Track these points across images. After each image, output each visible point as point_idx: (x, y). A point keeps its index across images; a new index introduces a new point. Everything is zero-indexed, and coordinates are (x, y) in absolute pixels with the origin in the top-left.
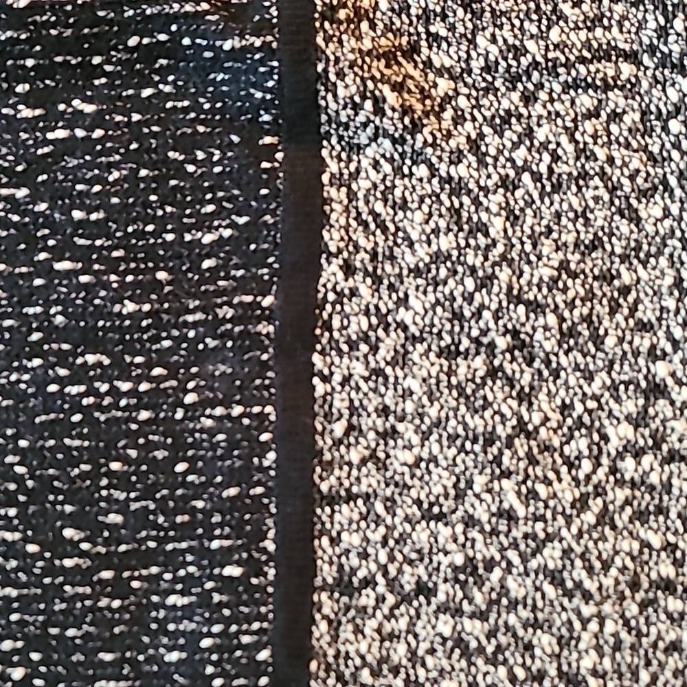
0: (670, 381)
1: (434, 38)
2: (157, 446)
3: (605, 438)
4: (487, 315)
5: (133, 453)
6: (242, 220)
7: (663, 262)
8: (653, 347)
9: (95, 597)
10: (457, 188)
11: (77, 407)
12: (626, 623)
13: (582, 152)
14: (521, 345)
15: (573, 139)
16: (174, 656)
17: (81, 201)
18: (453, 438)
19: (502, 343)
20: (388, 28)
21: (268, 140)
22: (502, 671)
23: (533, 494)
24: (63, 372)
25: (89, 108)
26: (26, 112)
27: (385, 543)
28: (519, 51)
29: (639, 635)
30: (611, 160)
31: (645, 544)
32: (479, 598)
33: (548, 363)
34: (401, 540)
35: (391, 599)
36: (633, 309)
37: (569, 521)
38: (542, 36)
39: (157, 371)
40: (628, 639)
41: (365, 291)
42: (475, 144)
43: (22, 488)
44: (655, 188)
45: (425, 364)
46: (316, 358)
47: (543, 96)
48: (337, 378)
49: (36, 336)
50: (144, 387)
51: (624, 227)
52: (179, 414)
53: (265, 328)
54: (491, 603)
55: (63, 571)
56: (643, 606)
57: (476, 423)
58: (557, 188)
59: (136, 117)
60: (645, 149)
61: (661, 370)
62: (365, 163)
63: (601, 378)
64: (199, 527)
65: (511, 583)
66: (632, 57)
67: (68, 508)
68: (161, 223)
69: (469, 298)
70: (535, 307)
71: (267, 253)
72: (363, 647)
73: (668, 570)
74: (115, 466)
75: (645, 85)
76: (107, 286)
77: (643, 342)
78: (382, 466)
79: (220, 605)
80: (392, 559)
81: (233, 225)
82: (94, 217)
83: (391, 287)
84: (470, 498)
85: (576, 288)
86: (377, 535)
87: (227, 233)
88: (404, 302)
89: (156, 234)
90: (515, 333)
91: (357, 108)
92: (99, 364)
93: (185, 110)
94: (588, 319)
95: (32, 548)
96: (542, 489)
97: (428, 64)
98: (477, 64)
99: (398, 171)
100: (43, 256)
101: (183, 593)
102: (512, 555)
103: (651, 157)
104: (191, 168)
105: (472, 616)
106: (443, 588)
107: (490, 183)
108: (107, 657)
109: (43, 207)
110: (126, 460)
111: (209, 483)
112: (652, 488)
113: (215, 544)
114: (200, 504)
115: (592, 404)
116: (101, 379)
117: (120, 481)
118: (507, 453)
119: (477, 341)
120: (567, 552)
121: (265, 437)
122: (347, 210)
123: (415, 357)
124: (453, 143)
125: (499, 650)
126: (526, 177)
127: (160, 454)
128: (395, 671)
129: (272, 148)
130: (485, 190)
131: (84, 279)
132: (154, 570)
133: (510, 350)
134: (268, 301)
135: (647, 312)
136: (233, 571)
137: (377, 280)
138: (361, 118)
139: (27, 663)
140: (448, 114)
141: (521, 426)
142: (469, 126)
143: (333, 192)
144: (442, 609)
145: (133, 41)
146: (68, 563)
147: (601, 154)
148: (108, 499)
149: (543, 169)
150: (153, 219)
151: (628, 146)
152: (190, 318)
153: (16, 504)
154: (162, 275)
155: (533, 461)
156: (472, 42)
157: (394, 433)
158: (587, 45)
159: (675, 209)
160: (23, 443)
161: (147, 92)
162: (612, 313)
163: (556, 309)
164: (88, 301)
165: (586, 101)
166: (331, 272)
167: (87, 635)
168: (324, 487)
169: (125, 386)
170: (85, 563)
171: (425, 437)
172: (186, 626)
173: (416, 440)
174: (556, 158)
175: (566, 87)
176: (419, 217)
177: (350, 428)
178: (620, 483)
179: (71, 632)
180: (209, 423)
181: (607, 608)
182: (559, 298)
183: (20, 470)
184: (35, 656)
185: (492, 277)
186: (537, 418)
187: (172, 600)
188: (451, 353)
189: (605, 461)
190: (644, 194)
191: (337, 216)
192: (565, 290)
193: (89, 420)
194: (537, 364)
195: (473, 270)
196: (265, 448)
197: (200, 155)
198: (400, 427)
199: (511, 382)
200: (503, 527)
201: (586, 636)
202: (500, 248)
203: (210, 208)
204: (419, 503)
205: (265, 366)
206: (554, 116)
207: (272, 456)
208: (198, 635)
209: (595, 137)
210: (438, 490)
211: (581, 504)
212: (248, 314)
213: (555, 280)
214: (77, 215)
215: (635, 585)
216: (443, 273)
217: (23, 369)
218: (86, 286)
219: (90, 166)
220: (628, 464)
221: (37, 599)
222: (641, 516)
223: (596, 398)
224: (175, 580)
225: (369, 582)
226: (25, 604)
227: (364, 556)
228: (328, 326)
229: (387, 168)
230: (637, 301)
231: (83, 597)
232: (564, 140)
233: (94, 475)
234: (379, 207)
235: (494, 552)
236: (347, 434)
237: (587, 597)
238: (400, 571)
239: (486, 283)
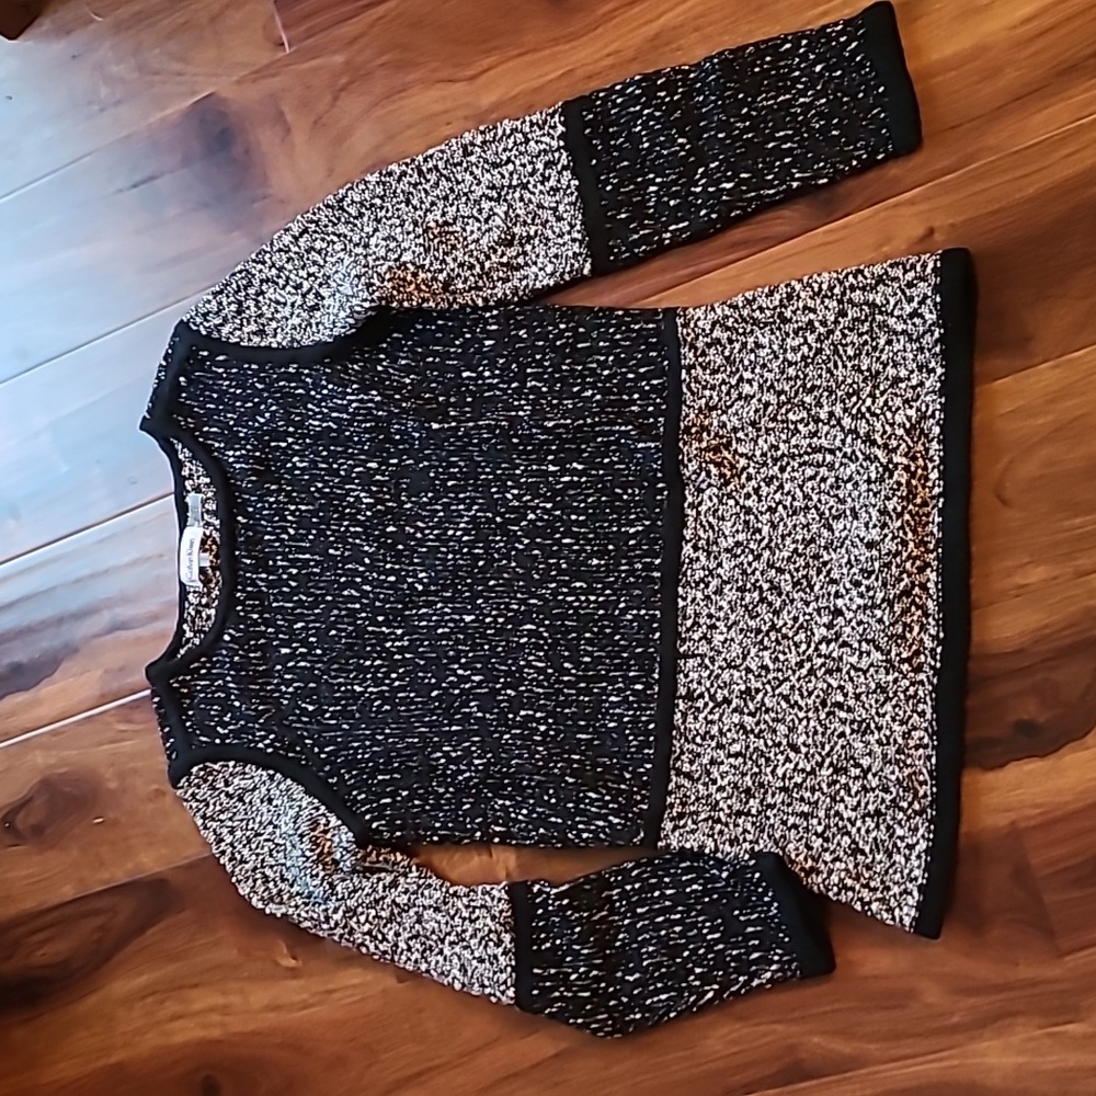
0: (844, 608)
1: (739, 440)
2: (608, 627)
3: (813, 634)
4: (758, 573)
5: (596, 629)
6: (647, 523)
7: (843, 550)
8: (837, 592)
9: (578, 695)
10: (748, 511)
11: (571, 607)
12: (820, 722)
13: (807, 497)
14: (775, 588)
15: (802, 490)
16: (612, 725)
17: (576, 511)
18: (742, 630)
19: (766, 586)
20: (717, 435)
21: (660, 485)
22: (762, 741)
23: (777, 659)
24: (565, 590)
25: (580, 467)
26: (552, 468)
27: (709, 677)
28: (777, 448)
29: (826, 728)
30: (820, 501)
31: (829, 685)
32: (751, 706)
33: (787, 595)
34: (718, 676)
35: (711, 705)
36: (829, 572)
37: (794, 672)
38: (787, 441)
39: (608, 592)
40: (820, 730)
41: (703, 559)
42: (757, 490)
43: (546, 643)
44: (840, 516)
45: (731, 594)
46: (680, 589)
47: (789, 469)
48: (689, 599)
49: (554, 573)
50: (601, 599)
51: (825, 533)
52: (617, 612)
53: (656, 574)
54: (757, 709)
55: (563, 682)
56: (828, 714)
57: (752, 623)
58: (795, 513)
59: (601, 472)
60: (836, 496)
61: (840, 602)
62: (705, 497)
63: (813, 605)
64: (624, 666)
65: (766, 700)
66: (832, 452)
67: (566, 654)
68: (611, 523)
69: (750, 564)
70: (780, 571)
71: (659, 539)
72: (698, 726)
73: (840, 698)
74: (588, 635)
75: (837, 465)
76: (585, 551)
77: (833, 589)
78: (709, 642)
79: (633, 702)
80: (712, 685)
81: (643, 525)
82: (581, 518)
83: (716, 558)
84: (749, 658)
85: (801, 562)
86: (705, 674)
87: (640, 528)
88: (720, 565)
89: (610, 527)
90: (771, 582)
91: (699, 475)
92: (581, 587)
93: (624, 470)
94: (805, 577)
95: (550, 671)
96: (781, 657)
97: (736, 451)
98: (758, 453)
99: (720, 502)
100: (558, 536)
101: (617, 696)
102: (768, 687)
103: (840, 500)
104: (625, 497)
105: (749, 714)
106: (735, 701)
107: (764, 510)
108: (582, 723)
109: (558, 513)
110: (593, 632)
111: (630, 645)
112: (834, 659)
113: (631, 674)
114: (625, 655)
115: (807, 617)
116: (582, 594)
117: (589, 642)
118: (766, 639)
119: (753, 585)
120: (792, 687)
121: (655, 625)
122: (696, 520)
123: (726, 591)
124: (745, 490)
125: (761, 731)
126: (780, 507)
127: (608, 631)
128: (712, 738)
129: (663, 489)
130: (762, 513)
131: (576, 548)
132: (604, 684)
133: (769, 589)
134: (658, 561)
135: (835, 575)
136: (639, 687)
137: (709, 554)
138: (701, 479)
139: (546, 723)
140: (744, 476)
141: (773, 627)
142: (754, 482)
143: (689, 511)
144: (735, 710)
145: (599, 440)
146: (566, 679)
147: (815, 498)
148: (584, 650)
149: (788, 504)
150: (607, 521)
151: (828, 494)
152: (623, 568)
153: (542, 650)
154: (611, 547)
155: (779, 643)
156: (756, 443)
157: (714, 627)
158: (810, 446)
159: (848, 526)
160: (547, 622)
161: (606, 460)
162: (818, 575)
163: (790, 572)
164: (577, 557)
165: (810, 472)
166: (687, 549)
167: (573, 713)
168: (682, 650)
169: (592, 598)
170: (573, 679)
171: (729, 628)
172: (618, 711)
173: (725, 630)
174: (794, 499)
175: (800, 465)
176: (729, 524)
177: (695, 623)
178: (819, 656)
179: (567, 711)
180: (629, 617)
181: (810, 714)
182: (792, 567)
183: (546, 634)
184: (550, 721)
185: (761, 555)
186: (781, 623)
187: (613, 699)
188: (742, 590)
189: (813, 645)
190: (837, 518)
191: (690, 522)
192: (795, 563)
193: (576, 613)
194: (784, 597)
195: (752, 551)
196: (655, 630)
197: (630, 491)
198: (718, 624)
199: (770, 604)
200: (763, 673)
201: (800, 727)
202: (766, 541)
203: (633, 517)
204: (725, 659)
205: (657, 592)
206: (793, 479)
207: (658, 635)
208: (622, 716)
209: (813, 489)
210: (734, 654)
211: (800, 665)
212: (648, 567)
213: (789, 558)
214: (573, 517)
215: (824, 703)
216: (739, 552)
217: (547, 588)
218: (575, 551)
219: (580, 494)
220: (823, 647)
221: (552, 694)
222: (829, 672)
223: (810, 614)
224: (613, 690)
225: (701, 696)
226: (547, 696)
227: (699, 683)
228: (685, 574)
229: (715, 500)
230: (831, 569)
231: (572, 695)
232: (798, 490)
233: (578, 639)
234: (711, 519)
235: (759, 685)
236: (693, 626)
237: (800, 709)
238: (716, 692)
239: (758, 557)
